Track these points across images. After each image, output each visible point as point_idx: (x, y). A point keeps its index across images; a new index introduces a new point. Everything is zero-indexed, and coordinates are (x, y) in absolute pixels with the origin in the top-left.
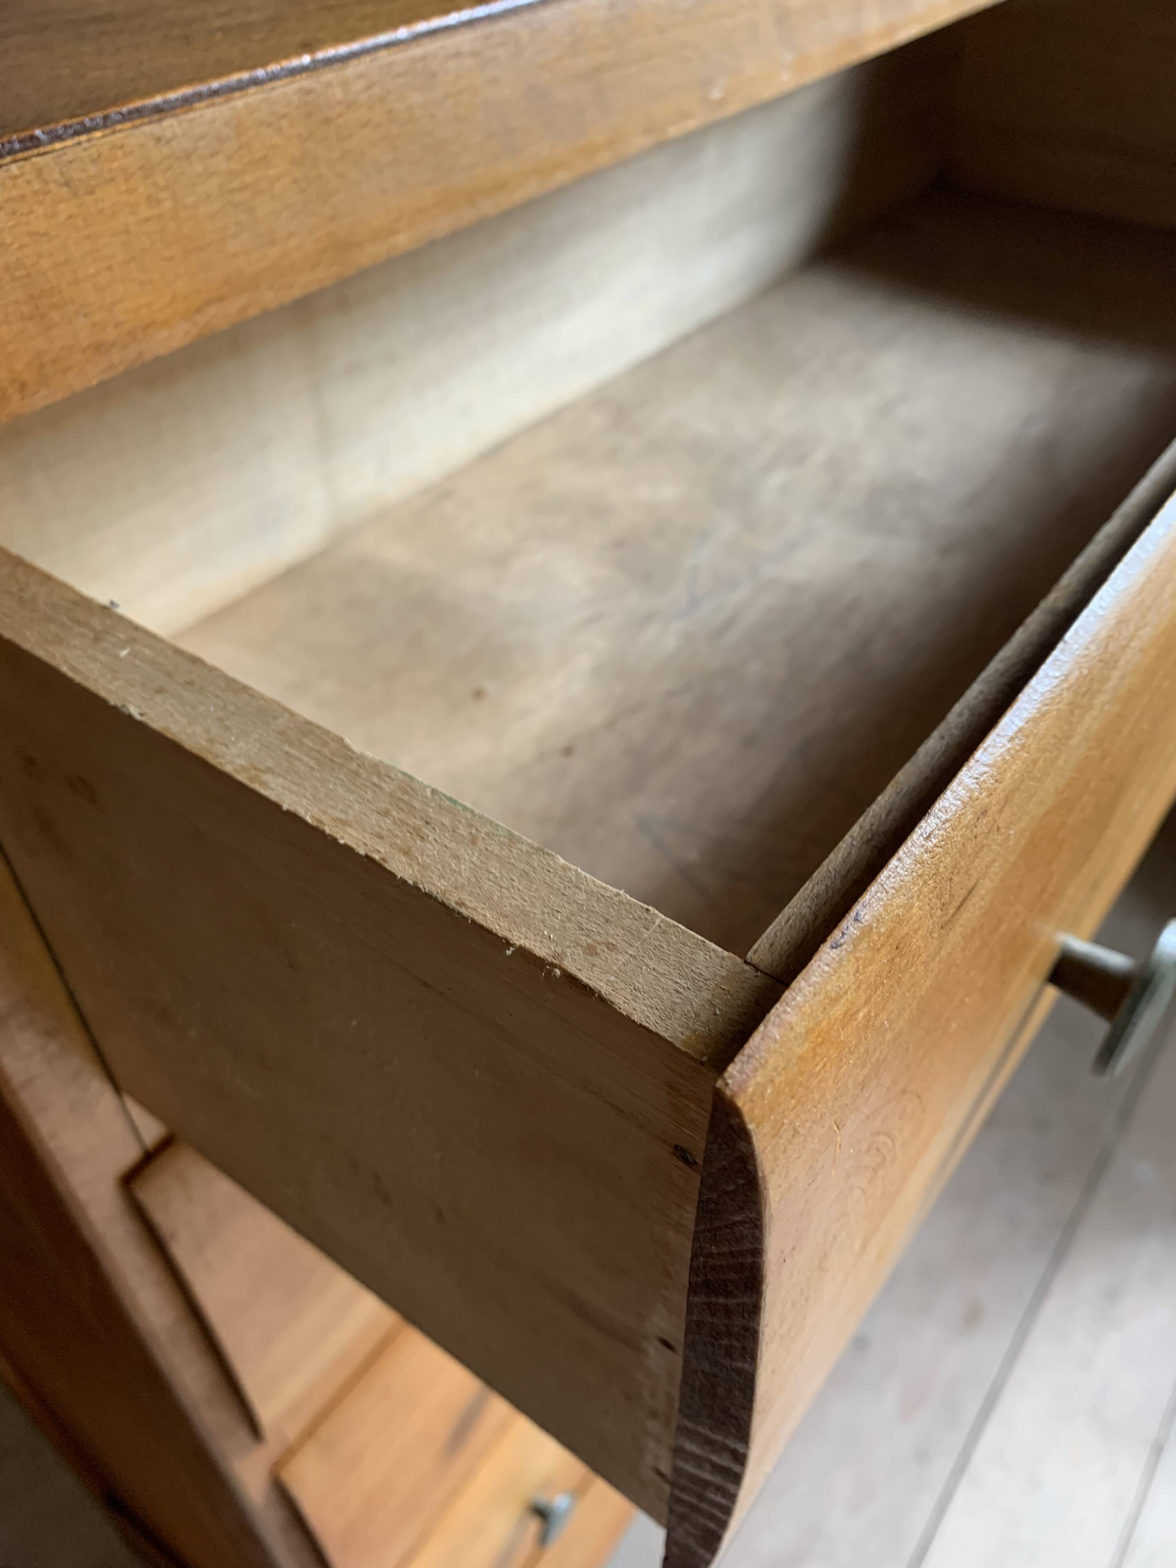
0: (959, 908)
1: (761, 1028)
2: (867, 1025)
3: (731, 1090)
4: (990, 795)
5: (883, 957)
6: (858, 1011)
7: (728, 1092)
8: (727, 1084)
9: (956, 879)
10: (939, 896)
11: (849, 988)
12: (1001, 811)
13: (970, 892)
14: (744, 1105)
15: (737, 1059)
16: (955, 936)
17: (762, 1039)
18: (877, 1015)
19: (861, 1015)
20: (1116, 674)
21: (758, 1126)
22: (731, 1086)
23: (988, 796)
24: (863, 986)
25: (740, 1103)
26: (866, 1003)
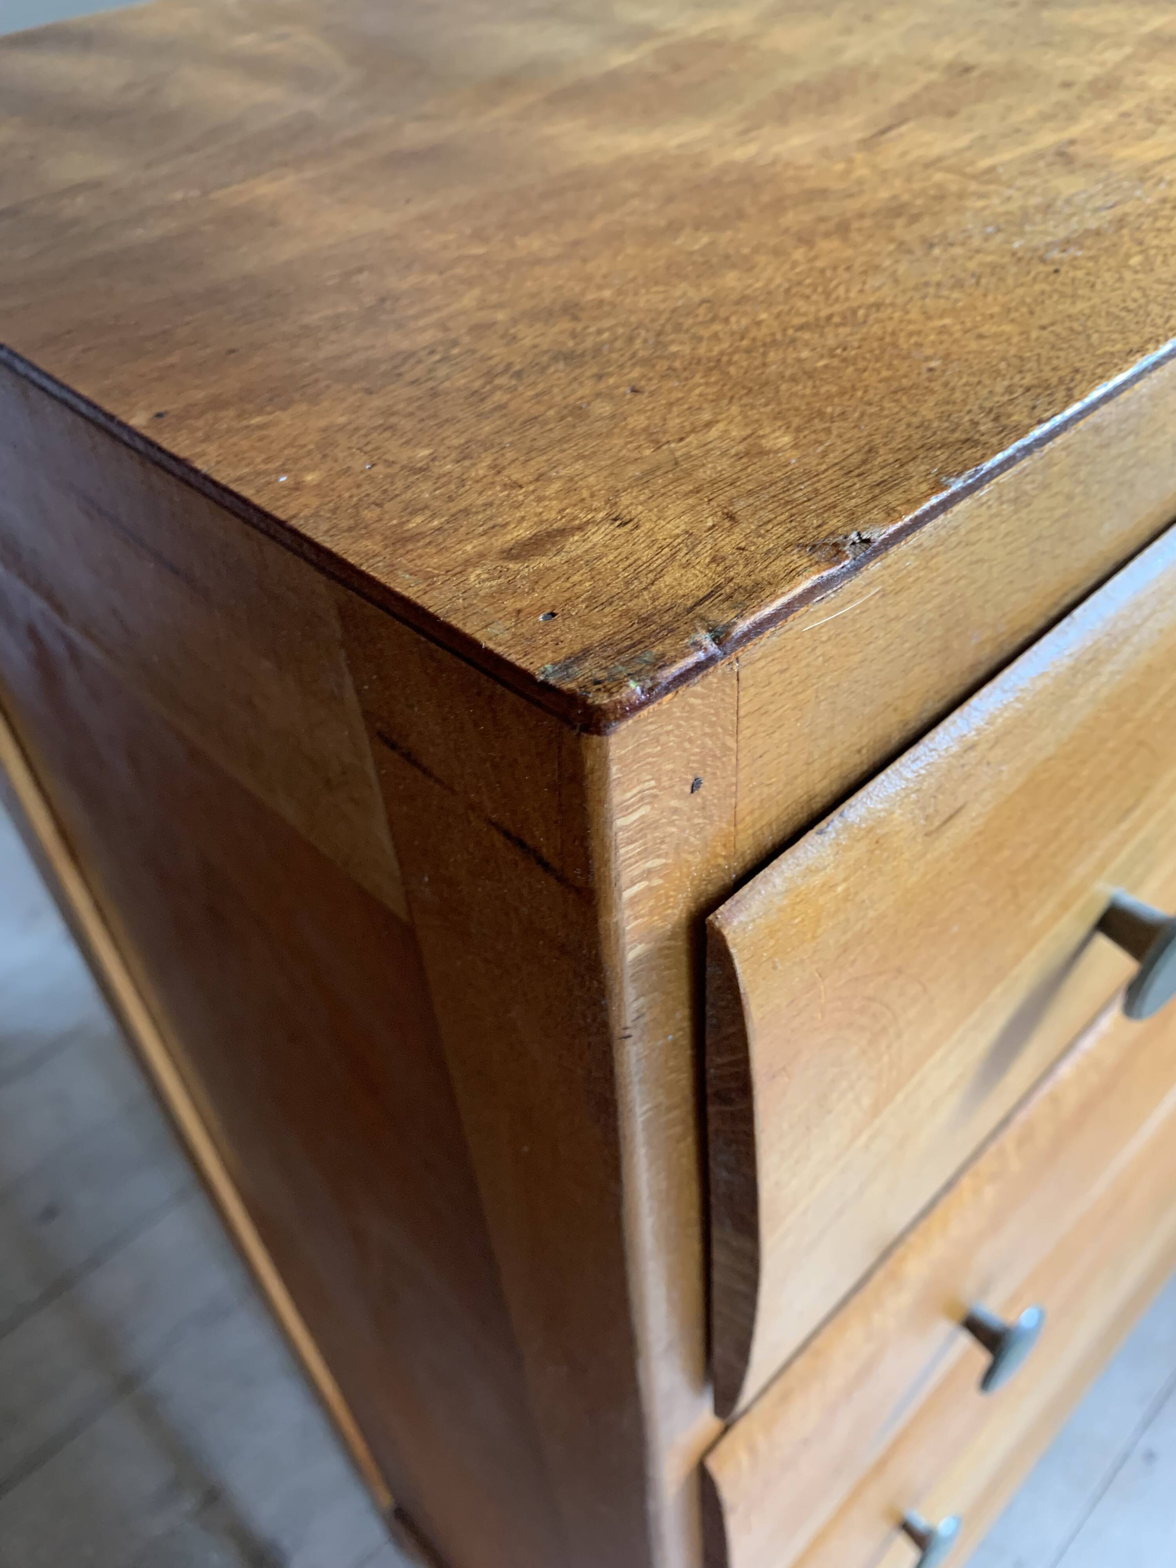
0: (945, 822)
1: (750, 883)
2: (846, 897)
3: (719, 922)
4: (978, 734)
5: (861, 848)
6: (837, 885)
7: (717, 924)
8: (717, 918)
9: (940, 797)
10: (923, 809)
11: (829, 865)
12: (991, 748)
13: (958, 811)
14: (728, 933)
15: (727, 903)
16: (943, 845)
17: (750, 891)
18: (856, 893)
19: (840, 889)
20: (1128, 650)
21: (739, 950)
22: (719, 920)
23: (976, 735)
24: (842, 866)
25: (725, 932)
26: (845, 880)
